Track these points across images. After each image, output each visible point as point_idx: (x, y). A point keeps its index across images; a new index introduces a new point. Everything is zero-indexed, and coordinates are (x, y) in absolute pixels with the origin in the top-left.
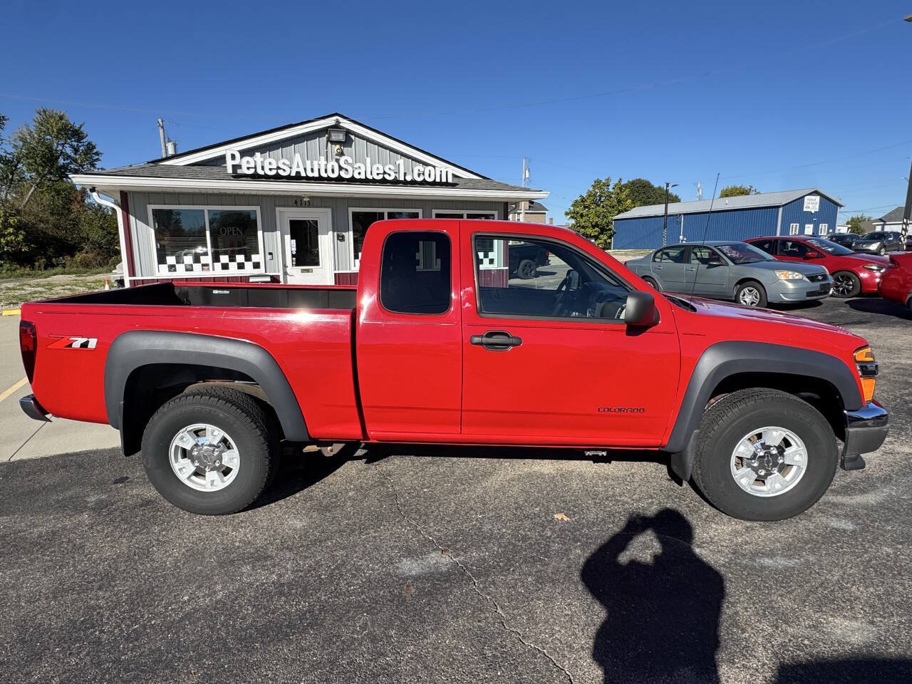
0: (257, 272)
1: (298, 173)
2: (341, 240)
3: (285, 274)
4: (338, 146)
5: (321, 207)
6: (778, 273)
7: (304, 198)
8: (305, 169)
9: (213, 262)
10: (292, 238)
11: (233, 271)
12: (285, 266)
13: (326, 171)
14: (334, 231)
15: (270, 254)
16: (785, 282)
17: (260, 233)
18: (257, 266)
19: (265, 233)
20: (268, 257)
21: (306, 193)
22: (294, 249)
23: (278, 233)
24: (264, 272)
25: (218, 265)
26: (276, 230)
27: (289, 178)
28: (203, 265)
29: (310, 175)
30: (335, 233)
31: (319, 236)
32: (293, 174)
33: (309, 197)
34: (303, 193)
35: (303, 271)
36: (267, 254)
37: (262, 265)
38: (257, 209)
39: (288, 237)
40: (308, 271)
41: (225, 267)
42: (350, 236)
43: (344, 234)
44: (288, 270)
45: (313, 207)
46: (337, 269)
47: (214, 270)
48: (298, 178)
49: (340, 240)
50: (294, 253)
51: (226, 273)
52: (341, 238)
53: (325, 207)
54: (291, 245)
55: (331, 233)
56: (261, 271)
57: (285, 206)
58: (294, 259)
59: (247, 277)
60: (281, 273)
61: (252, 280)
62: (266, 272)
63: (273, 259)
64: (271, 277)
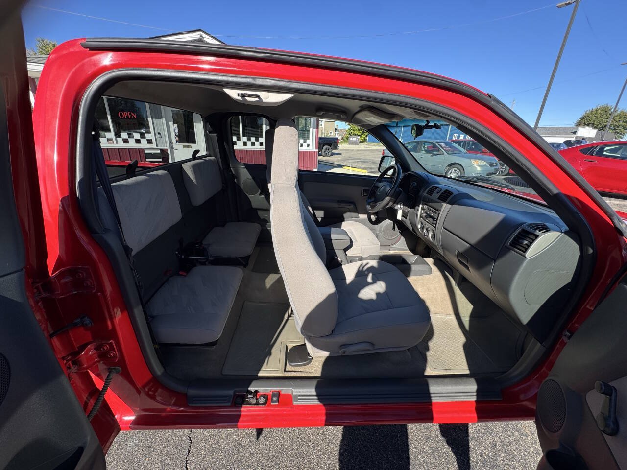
0: (150, 146)
3: (172, 148)
6: (473, 161)
9: (116, 137)
10: (174, 123)
11: (132, 144)
12: (171, 143)
15: (159, 133)
16: (476, 166)
17: (150, 119)
18: (150, 141)
19: (154, 120)
20: (158, 136)
22: (177, 131)
23: (164, 120)
25: (120, 140)
26: (162, 118)
28: (108, 139)
31: (194, 124)
35: (184, 147)
36: (157, 134)
37: (154, 141)
39: (171, 123)
40: (188, 147)
41: (126, 141)
44: (174, 145)
47: (117, 143)
50: (177, 134)
51: (126, 146)
54: (174, 128)
55: (201, 122)
56: (154, 145)
58: (177, 138)
59: (143, 150)
60: (168, 148)
61: (146, 151)
62: (157, 146)
63: (161, 137)
64: (161, 150)
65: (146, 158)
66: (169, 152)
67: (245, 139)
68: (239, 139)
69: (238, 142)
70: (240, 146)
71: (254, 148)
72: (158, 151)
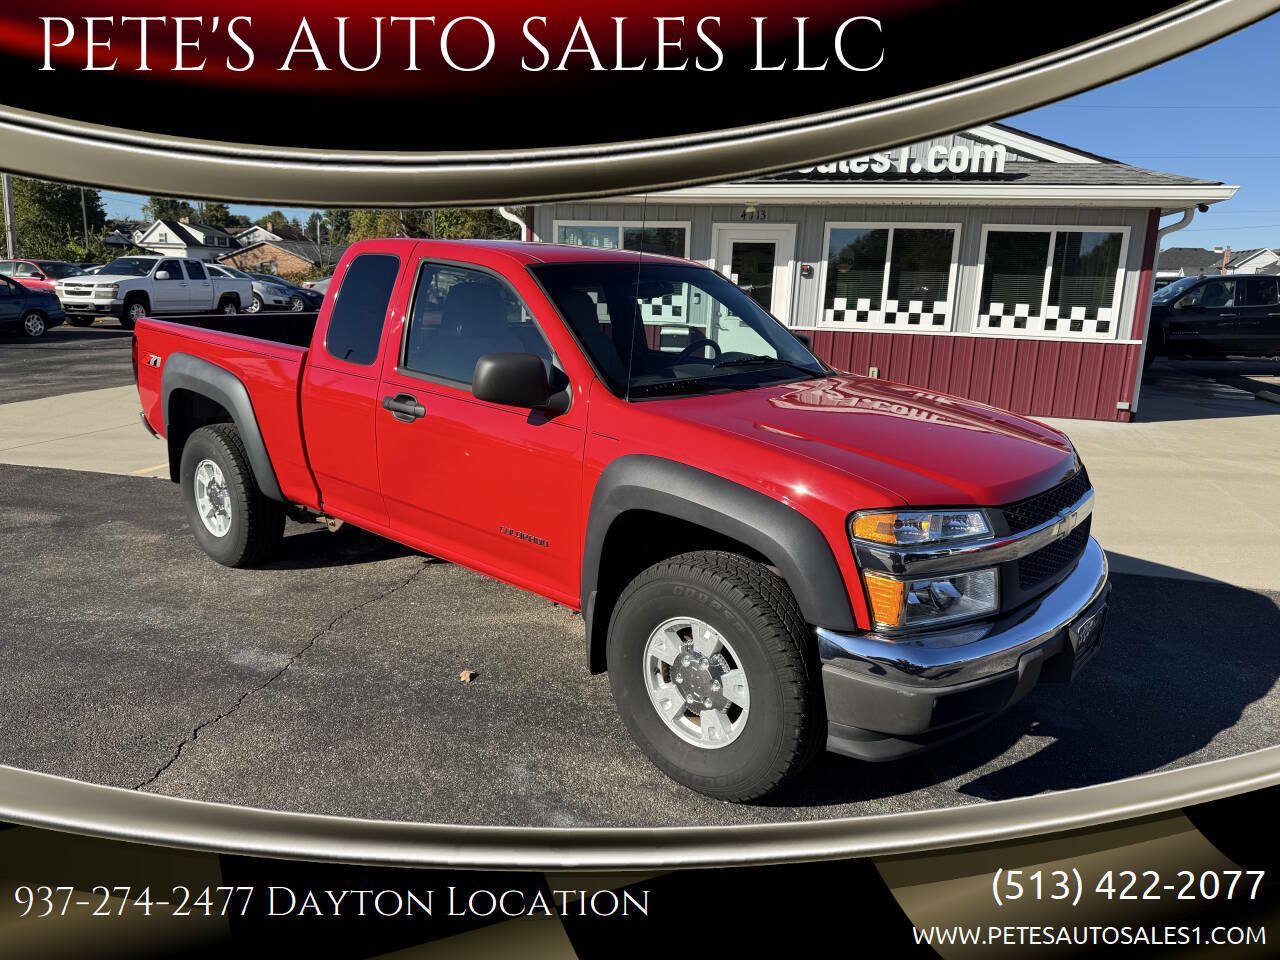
2: (806, 277)
3: (716, 326)
5: (781, 221)
7: (747, 207)
10: (733, 271)
14: (796, 259)
15: (698, 293)
18: (676, 311)
20: (695, 298)
21: (749, 200)
23: (712, 262)
24: (685, 321)
26: (710, 258)
30: (799, 264)
31: (775, 268)
33: (755, 207)
34: (746, 200)
36: (692, 295)
37: (684, 312)
38: (687, 225)
39: (727, 270)
42: (822, 269)
43: (812, 265)
44: (722, 322)
45: (770, 221)
46: (794, 323)
49: (804, 275)
52: (808, 273)
53: (787, 221)
55: (791, 263)
56: (682, 319)
57: (726, 221)
59: (661, 327)
60: (708, 326)
61: (664, 331)
62: (688, 321)
63: (699, 303)
64: (692, 329)
65: (660, 346)
66: (708, 335)
67: (892, 306)
68: (875, 306)
69: (872, 314)
70: (876, 323)
71: (914, 329)
72: (686, 332)
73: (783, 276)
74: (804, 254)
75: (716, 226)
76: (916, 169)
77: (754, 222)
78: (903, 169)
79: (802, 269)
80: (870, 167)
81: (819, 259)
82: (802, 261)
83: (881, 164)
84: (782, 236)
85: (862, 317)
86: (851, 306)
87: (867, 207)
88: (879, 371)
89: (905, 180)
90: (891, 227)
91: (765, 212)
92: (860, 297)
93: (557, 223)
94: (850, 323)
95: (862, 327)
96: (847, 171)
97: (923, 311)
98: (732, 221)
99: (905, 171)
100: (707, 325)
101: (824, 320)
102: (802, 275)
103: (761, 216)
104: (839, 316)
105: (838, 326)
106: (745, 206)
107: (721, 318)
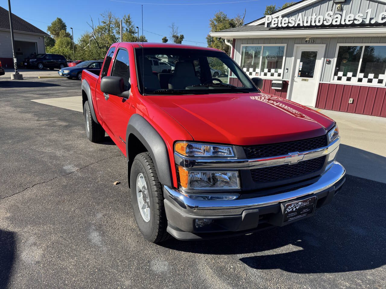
1: (299, 24)
2: (328, 64)
3: (293, 80)
4: (339, 5)
5: (320, 43)
8: (303, 22)
9: (261, 72)
10: (301, 61)
12: (293, 76)
13: (315, 22)
14: (325, 57)
15: (287, 69)
17: (284, 58)
18: (279, 75)
19: (287, 58)
20: (286, 71)
21: (307, 36)
22: (301, 68)
23: (293, 58)
24: (282, 78)
25: (263, 73)
26: (292, 57)
27: (294, 28)
28: (256, 73)
29: (305, 25)
30: (326, 59)
31: (316, 60)
32: (296, 25)
33: (309, 38)
35: (303, 80)
36: (285, 69)
37: (282, 75)
38: (284, 45)
39: (299, 60)
40: (305, 80)
41: (265, 74)
42: (334, 61)
43: (330, 59)
44: (295, 79)
45: (316, 43)
46: (321, 80)
47: (260, 75)
48: (299, 27)
49: (327, 63)
50: (300, 70)
52: (329, 62)
53: (323, 43)
54: (299, 65)
55: (323, 59)
56: (281, 78)
57: (299, 43)
58: (300, 73)
59: (273, 80)
61: (273, 82)
62: (283, 78)
63: (288, 72)
64: (283, 81)
65: (271, 87)
66: (290, 83)
67: (361, 75)
68: (354, 75)
69: (353, 78)
70: (354, 82)
71: (369, 85)
72: (281, 82)
73: (319, 63)
74: (327, 55)
75: (296, 45)
76: (373, 22)
77: (310, 44)
78: (367, 22)
79: (327, 61)
80: (353, 22)
81: (333, 57)
82: (327, 58)
83: (359, 20)
84: (320, 49)
85: (349, 79)
86: (345, 75)
87: (355, 38)
88: (353, 99)
89: (369, 27)
90: (364, 45)
91: (314, 40)
92: (348, 72)
93: (242, 45)
94: (344, 81)
95: (348, 83)
96: (344, 24)
97: (374, 78)
98: (302, 43)
99: (368, 23)
100: (290, 80)
101: (333, 80)
102: (326, 63)
103: (313, 42)
104: (339, 79)
105: (339, 82)
106: (306, 38)
107: (295, 78)
